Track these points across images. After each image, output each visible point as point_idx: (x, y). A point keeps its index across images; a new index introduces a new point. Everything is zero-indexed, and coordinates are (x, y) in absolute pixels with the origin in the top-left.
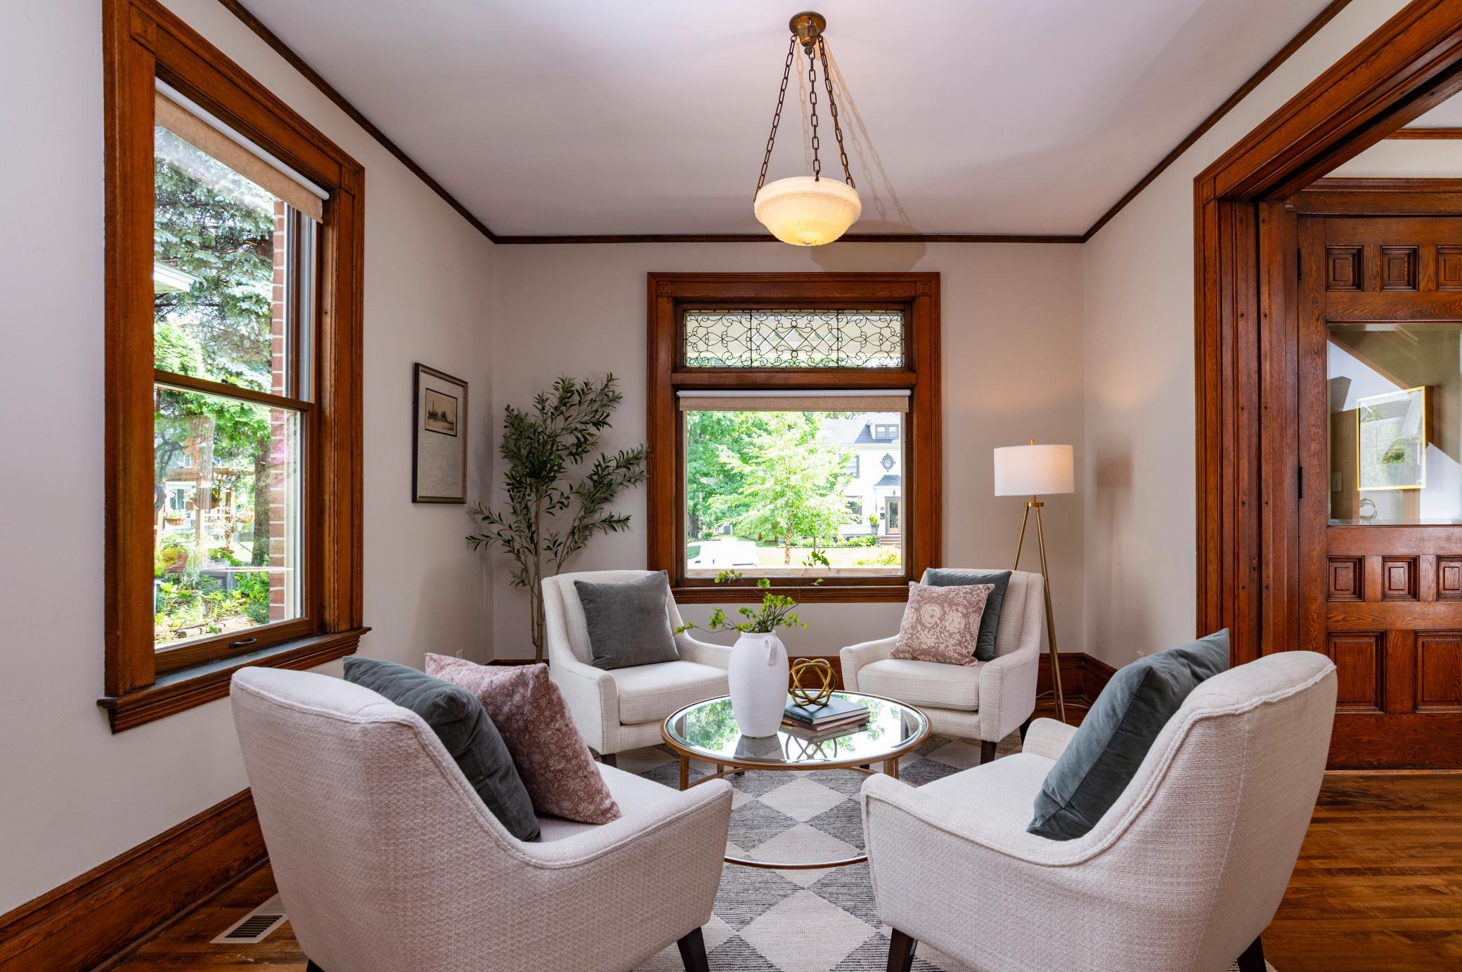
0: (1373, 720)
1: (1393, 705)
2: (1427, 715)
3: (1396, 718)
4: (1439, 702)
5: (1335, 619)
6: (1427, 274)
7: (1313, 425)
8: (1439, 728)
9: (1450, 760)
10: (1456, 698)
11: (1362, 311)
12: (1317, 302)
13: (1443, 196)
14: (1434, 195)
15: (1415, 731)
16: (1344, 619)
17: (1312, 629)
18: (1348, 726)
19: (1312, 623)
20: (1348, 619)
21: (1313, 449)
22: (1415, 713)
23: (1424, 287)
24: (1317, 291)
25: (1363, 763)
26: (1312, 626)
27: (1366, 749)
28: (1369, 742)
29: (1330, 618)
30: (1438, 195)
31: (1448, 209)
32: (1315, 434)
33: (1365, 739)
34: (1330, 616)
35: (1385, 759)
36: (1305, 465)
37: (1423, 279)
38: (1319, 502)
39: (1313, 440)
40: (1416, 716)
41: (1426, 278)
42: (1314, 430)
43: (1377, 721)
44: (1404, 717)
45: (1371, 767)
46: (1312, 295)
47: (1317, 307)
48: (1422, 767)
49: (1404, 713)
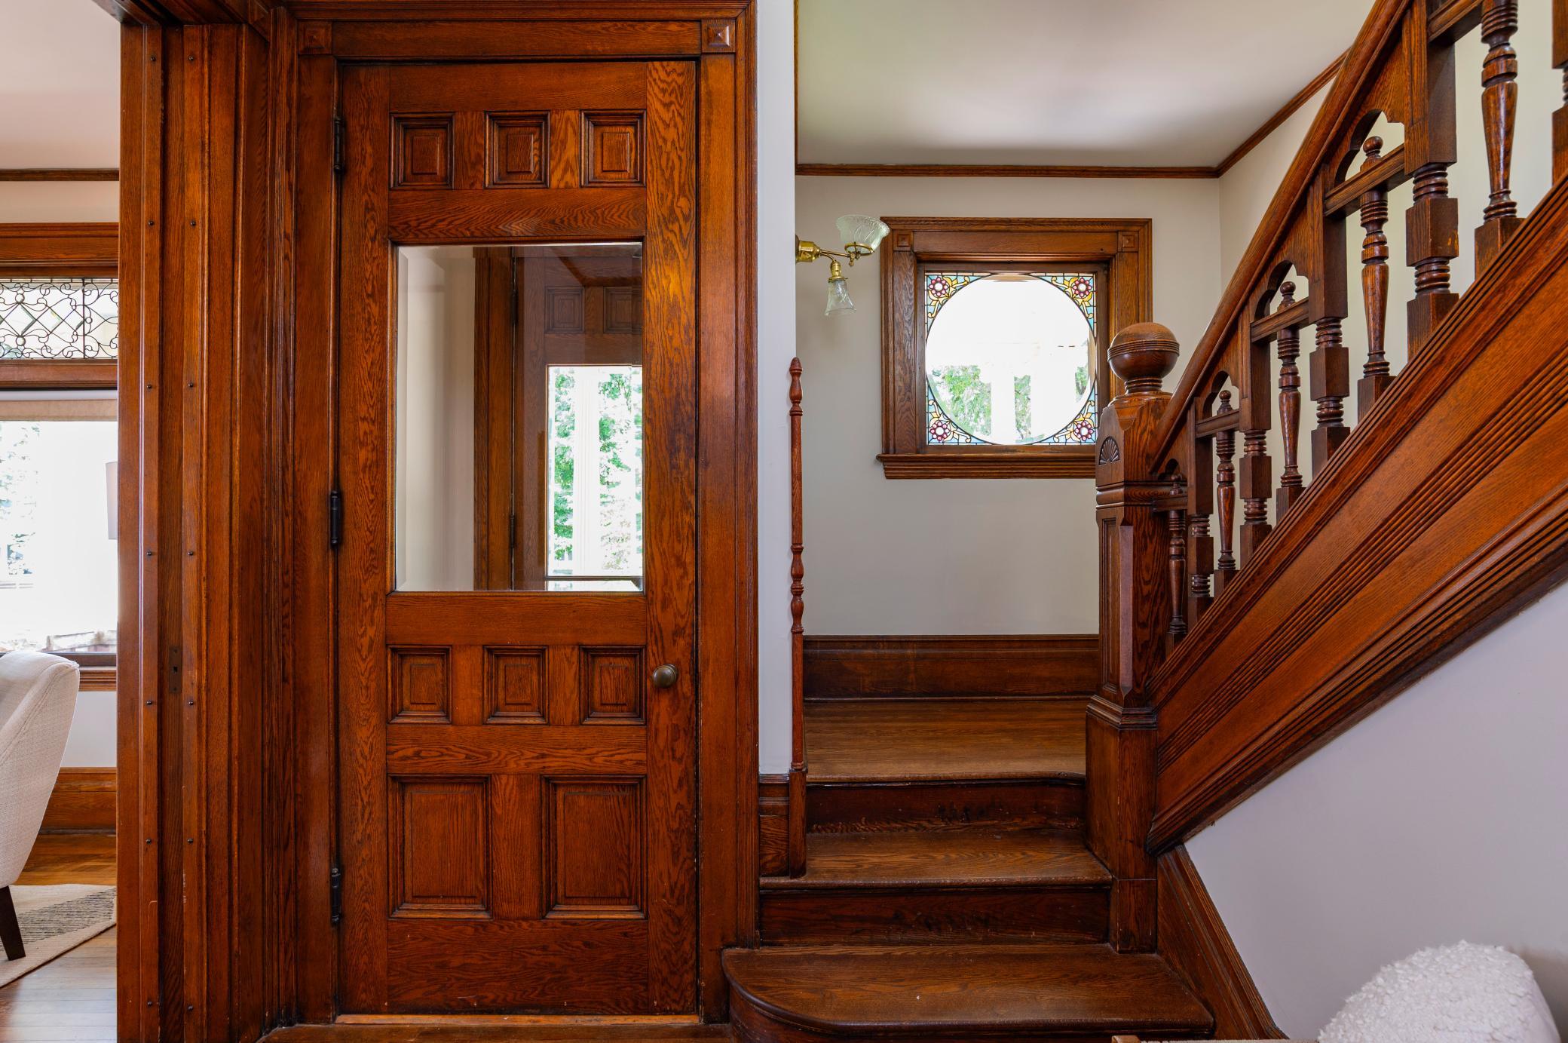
0: (470, 930)
1: (505, 905)
2: (565, 922)
3: (510, 927)
4: (594, 899)
5: (401, 754)
6: (564, 158)
7: (364, 419)
8: (586, 944)
9: (606, 1000)
10: (623, 893)
11: (450, 223)
12: (373, 209)
13: (590, 27)
14: (576, 25)
15: (544, 948)
16: (417, 754)
17: (361, 771)
18: (426, 939)
19: (361, 761)
20: (422, 754)
21: (361, 461)
22: (544, 918)
23: (559, 181)
24: (373, 190)
25: (453, 1004)
26: (361, 766)
27: (458, 979)
28: (463, 967)
29: (393, 753)
30: (582, 26)
31: (600, 49)
32: (365, 433)
33: (456, 962)
34: (393, 748)
35: (491, 996)
36: (348, 487)
37: (555, 167)
38: (372, 551)
39: (363, 444)
40: (545, 924)
41: (562, 166)
42: (364, 427)
43: (476, 930)
44: (525, 924)
45: (467, 1010)
46: (365, 197)
47: (373, 218)
48: (558, 1010)
49: (525, 919)
